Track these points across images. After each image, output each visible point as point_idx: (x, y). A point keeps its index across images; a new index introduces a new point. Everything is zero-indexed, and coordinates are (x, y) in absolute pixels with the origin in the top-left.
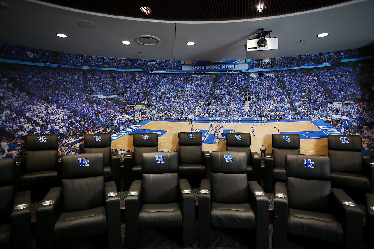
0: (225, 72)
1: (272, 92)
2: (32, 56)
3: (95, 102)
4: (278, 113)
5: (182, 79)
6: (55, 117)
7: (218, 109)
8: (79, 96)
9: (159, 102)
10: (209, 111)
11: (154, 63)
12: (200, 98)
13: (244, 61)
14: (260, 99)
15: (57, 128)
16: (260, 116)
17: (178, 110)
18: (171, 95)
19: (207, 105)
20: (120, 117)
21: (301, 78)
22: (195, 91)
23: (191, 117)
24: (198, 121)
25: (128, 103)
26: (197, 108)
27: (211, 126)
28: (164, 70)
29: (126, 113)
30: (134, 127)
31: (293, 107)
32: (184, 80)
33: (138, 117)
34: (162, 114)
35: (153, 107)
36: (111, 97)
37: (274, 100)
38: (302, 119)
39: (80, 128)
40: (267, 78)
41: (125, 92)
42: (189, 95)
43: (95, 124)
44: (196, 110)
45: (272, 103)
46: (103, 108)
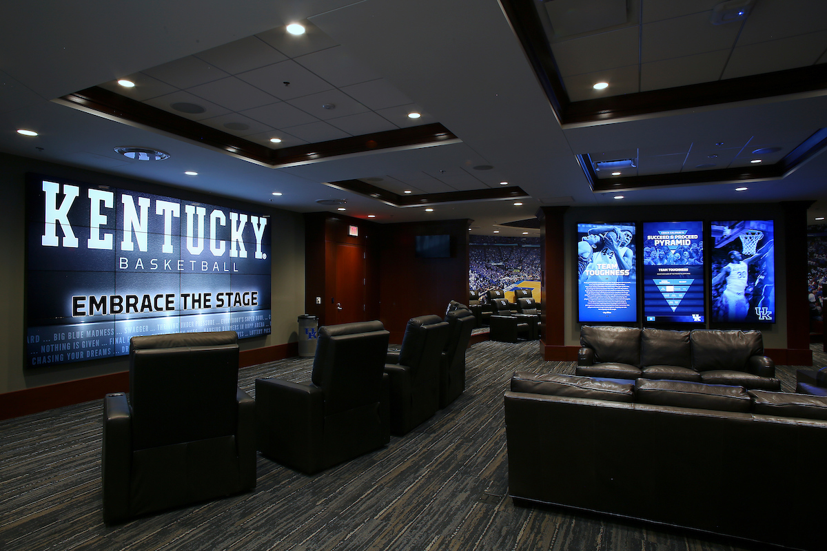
3: (490, 268)
8: (482, 264)
9: (529, 267)
11: (525, 239)
20: (504, 279)
25: (509, 269)
29: (508, 276)
30: (513, 286)
33: (515, 278)
34: (531, 276)
35: (525, 271)
36: (499, 264)
41: (507, 260)
43: (490, 283)
46: (494, 272)
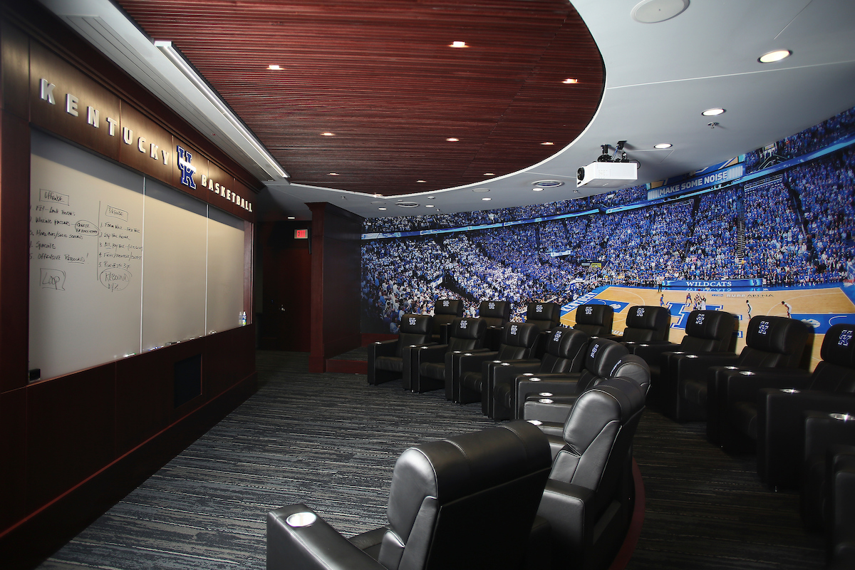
0: (709, 190)
1: (778, 219)
2: (492, 218)
3: (547, 262)
4: (787, 269)
5: (648, 215)
6: (510, 281)
7: (699, 263)
8: (531, 256)
9: (618, 256)
10: (686, 267)
11: (612, 196)
12: (673, 244)
13: (735, 161)
14: (759, 238)
15: (512, 294)
16: (761, 276)
17: (643, 268)
18: (633, 243)
19: (683, 258)
20: (574, 281)
21: (827, 176)
22: (666, 232)
23: (659, 279)
24: (671, 287)
25: (582, 261)
26: (669, 263)
27: (689, 297)
28: (624, 204)
29: (581, 275)
30: (590, 296)
31: (812, 255)
32: (650, 215)
33: (594, 281)
34: (622, 276)
35: (611, 265)
36: (564, 254)
37: (782, 238)
38: (828, 283)
39: (533, 295)
40: (771, 191)
42: (657, 242)
43: (547, 291)
44: (668, 268)
45: (778, 245)
46: (555, 270)
